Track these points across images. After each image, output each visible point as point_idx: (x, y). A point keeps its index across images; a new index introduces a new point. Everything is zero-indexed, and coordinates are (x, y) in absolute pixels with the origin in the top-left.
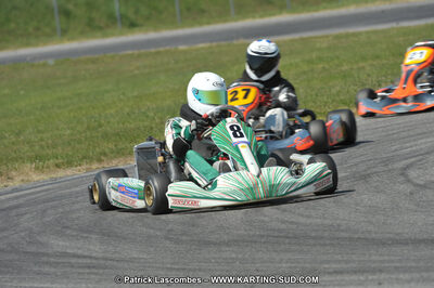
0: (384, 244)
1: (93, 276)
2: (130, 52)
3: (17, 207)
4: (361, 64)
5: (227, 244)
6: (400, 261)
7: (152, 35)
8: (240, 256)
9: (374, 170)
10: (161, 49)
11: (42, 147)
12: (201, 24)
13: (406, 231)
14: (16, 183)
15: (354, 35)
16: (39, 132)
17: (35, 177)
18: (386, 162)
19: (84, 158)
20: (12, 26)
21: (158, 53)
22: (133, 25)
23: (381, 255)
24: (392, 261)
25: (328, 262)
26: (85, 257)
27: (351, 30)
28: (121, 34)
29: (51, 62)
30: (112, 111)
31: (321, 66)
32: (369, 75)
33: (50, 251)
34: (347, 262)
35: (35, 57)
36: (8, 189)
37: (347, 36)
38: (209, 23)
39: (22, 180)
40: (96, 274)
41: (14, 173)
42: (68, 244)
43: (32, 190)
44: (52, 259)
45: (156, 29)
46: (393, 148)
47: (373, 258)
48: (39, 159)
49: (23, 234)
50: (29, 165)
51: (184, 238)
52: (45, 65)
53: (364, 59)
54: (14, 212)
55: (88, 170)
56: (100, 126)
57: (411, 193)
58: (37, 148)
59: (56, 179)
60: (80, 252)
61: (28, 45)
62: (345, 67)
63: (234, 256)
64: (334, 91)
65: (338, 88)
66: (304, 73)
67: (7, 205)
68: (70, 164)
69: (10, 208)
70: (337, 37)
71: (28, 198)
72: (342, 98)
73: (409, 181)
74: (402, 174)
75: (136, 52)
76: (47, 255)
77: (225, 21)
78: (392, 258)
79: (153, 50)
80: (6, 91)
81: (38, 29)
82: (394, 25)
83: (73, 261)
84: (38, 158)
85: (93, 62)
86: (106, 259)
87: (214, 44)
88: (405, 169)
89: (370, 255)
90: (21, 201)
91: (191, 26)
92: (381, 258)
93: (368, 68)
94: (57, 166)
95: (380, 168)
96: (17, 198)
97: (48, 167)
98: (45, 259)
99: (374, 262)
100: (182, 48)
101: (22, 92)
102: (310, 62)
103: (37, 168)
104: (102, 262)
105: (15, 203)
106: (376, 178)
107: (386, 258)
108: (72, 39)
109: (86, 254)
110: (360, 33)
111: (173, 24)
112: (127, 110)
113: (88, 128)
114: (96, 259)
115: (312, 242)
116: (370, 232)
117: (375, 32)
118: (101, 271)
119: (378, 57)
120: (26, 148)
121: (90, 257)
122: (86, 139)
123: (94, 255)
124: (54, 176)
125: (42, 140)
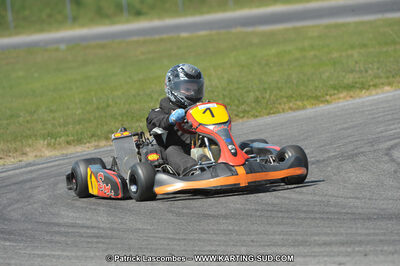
0: (369, 219)
1: (100, 245)
2: (135, 38)
3: (31, 180)
4: (350, 52)
5: (225, 217)
6: (384, 234)
7: (156, 23)
8: (236, 228)
9: (362, 150)
10: (165, 36)
11: (53, 125)
12: (202, 13)
13: (390, 206)
14: (30, 158)
15: (343, 25)
16: (51, 111)
17: (48, 153)
18: (372, 143)
19: (93, 136)
20: (27, 13)
21: (161, 40)
22: (138, 14)
23: (367, 228)
24: (377, 235)
25: (318, 234)
26: (93, 227)
27: (341, 20)
28: (128, 21)
29: (63, 47)
30: (119, 93)
31: (312, 53)
32: (356, 63)
33: (61, 221)
34: (335, 235)
35: (47, 43)
36: (23, 163)
37: (337, 26)
38: (208, 12)
39: (36, 156)
40: (103, 243)
41: (28, 150)
42: (77, 215)
43: (45, 165)
44: (63, 229)
45: (160, 17)
46: (379, 130)
47: (360, 231)
48: (51, 137)
49: (35, 205)
50: (42, 142)
51: (185, 211)
52: (57, 50)
53: (352, 47)
54: (28, 185)
55: (97, 147)
56: (108, 106)
57: (395, 172)
58: (49, 126)
59: (67, 155)
60: (88, 223)
61: (42, 30)
62: (335, 55)
63: (230, 228)
64: (325, 76)
65: (327, 74)
66: (297, 60)
67: (21, 179)
68: (79, 141)
69: (25, 182)
70: (327, 27)
71: (41, 172)
72: (331, 83)
73: (393, 160)
74: (387, 154)
75: (141, 38)
76: (59, 225)
77: (225, 10)
78: (377, 231)
79: (157, 37)
80: (21, 74)
81: (50, 16)
82: (379, 16)
83: (82, 231)
84: (50, 135)
85: (103, 47)
86: (113, 229)
87: (214, 32)
88: (389, 149)
89: (357, 228)
90: (34, 175)
91: (193, 14)
92: (367, 232)
93: (356, 55)
94: (68, 143)
95: (366, 149)
96: (31, 172)
97: (60, 144)
98: (56, 229)
99: (361, 235)
100: (184, 35)
101: (36, 75)
102: (303, 49)
103: (49, 145)
104: (109, 232)
105: (29, 176)
106: (362, 158)
107: (372, 231)
108: (83, 26)
109: (94, 224)
110: (349, 24)
111: (177, 13)
112: (133, 92)
113: (98, 108)
114: (103, 229)
115: (303, 215)
116: (357, 207)
117: (362, 23)
118: (107, 241)
119: (365, 46)
120: (39, 126)
121: (99, 228)
122: (95, 118)
123: (102, 225)
124: (65, 152)
125: (54, 118)
